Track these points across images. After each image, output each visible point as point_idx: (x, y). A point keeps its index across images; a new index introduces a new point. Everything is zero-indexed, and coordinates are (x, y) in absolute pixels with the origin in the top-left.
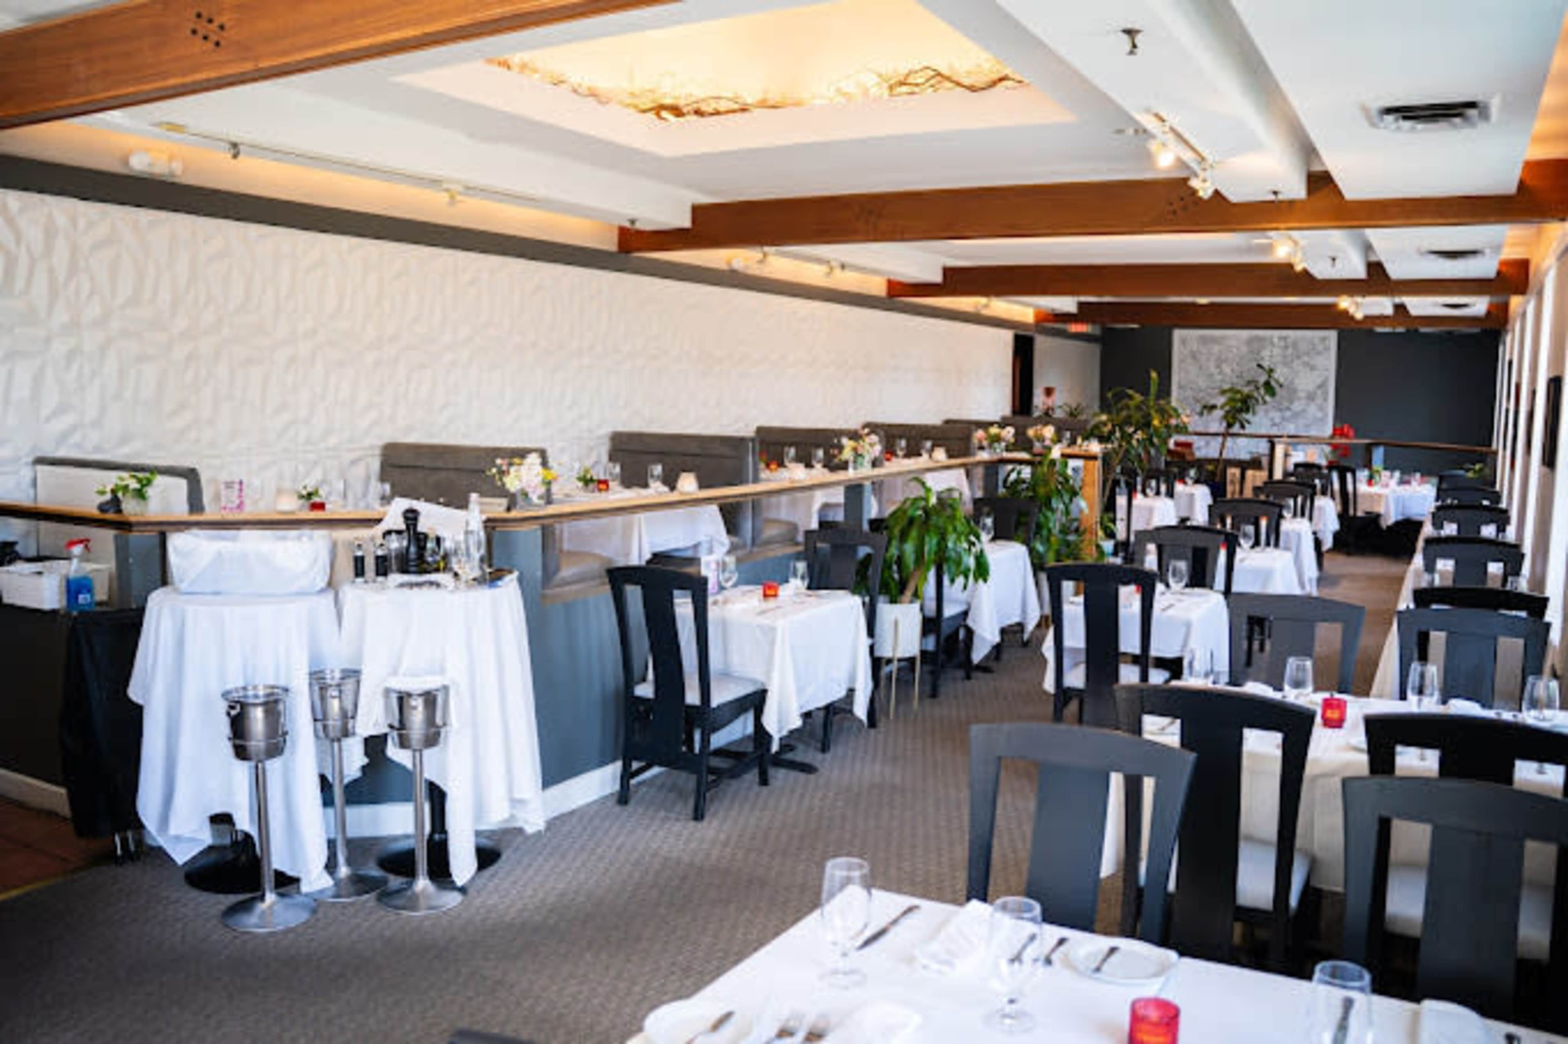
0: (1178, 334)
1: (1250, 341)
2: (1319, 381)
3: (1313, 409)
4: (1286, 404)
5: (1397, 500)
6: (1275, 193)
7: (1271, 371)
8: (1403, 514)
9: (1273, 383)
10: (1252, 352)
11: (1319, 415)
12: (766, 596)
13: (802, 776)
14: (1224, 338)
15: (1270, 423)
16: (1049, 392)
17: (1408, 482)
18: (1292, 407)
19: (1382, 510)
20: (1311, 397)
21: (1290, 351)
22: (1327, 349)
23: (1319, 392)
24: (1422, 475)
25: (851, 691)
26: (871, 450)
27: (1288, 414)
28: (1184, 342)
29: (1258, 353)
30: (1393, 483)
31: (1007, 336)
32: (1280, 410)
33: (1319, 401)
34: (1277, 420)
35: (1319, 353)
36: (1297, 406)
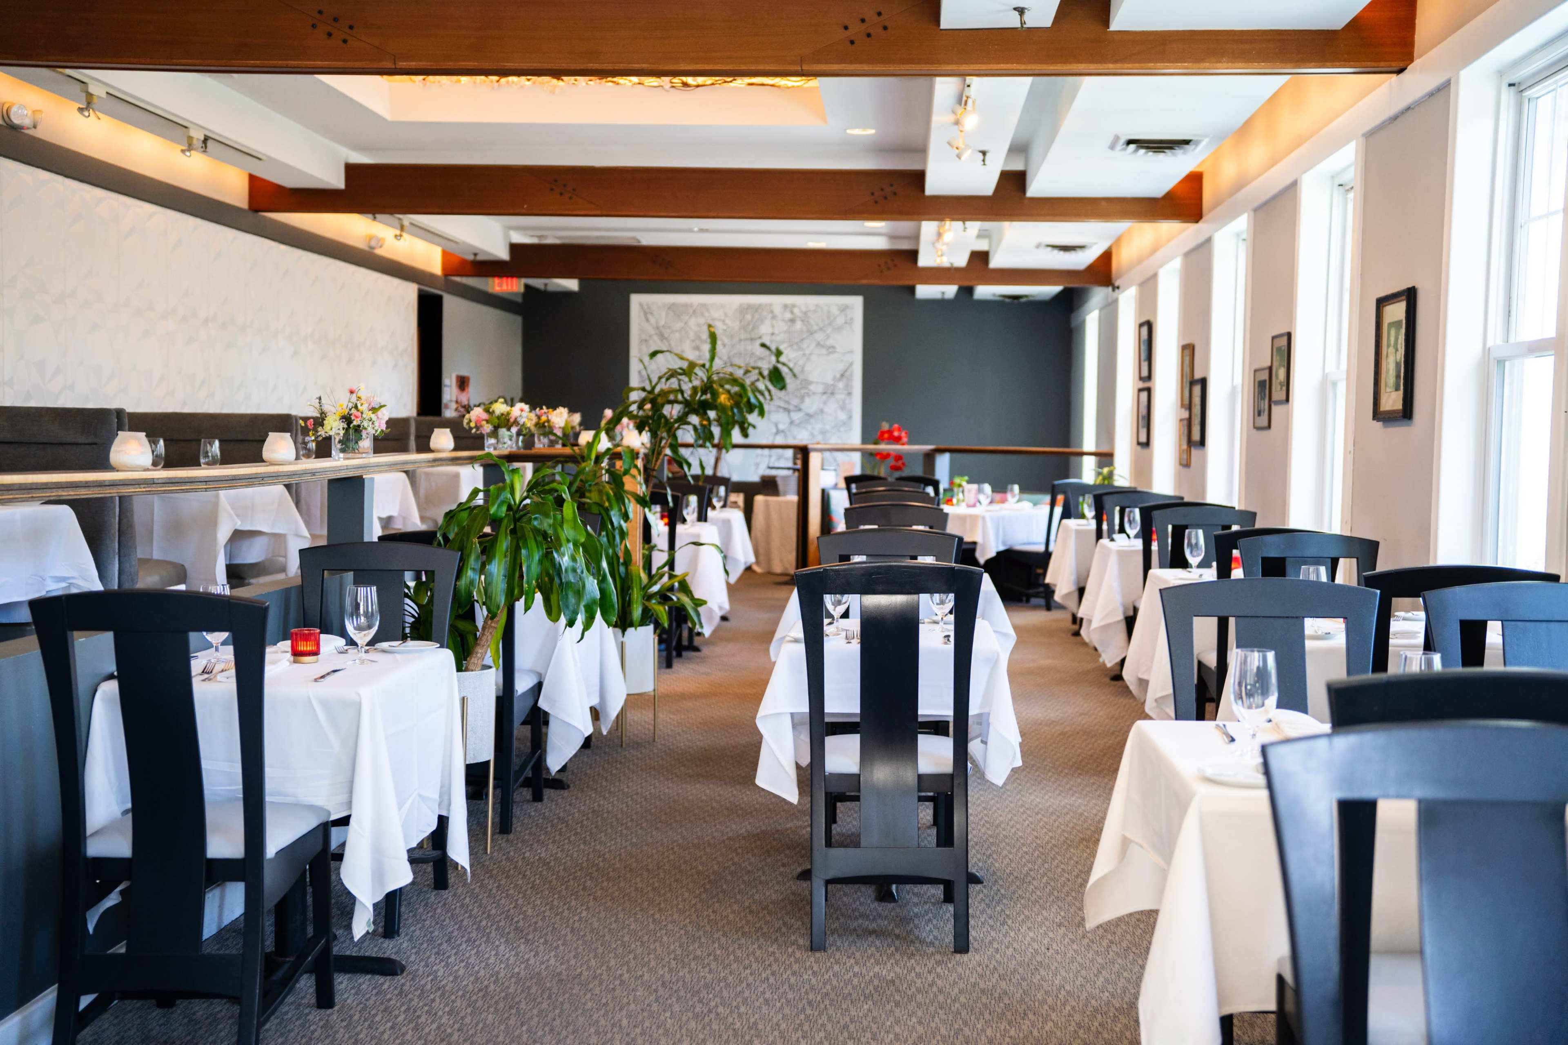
0: (637, 301)
1: (743, 310)
2: (841, 367)
3: (831, 407)
4: (795, 401)
5: (998, 522)
6: (1021, 11)
7: (779, 353)
8: (1004, 543)
9: (784, 370)
10: (744, 328)
11: (842, 416)
12: (297, 654)
13: (386, 982)
14: (703, 305)
15: (774, 430)
16: (463, 383)
17: (1003, 501)
18: (803, 406)
19: (978, 538)
20: (829, 392)
21: (799, 325)
22: (849, 322)
23: (841, 385)
24: (1023, 490)
25: (443, 821)
26: (373, 417)
27: (796, 416)
28: (647, 313)
29: (755, 327)
30: (984, 499)
31: (409, 292)
32: (788, 411)
33: (840, 396)
34: (781, 427)
35: (839, 329)
36: (811, 404)
